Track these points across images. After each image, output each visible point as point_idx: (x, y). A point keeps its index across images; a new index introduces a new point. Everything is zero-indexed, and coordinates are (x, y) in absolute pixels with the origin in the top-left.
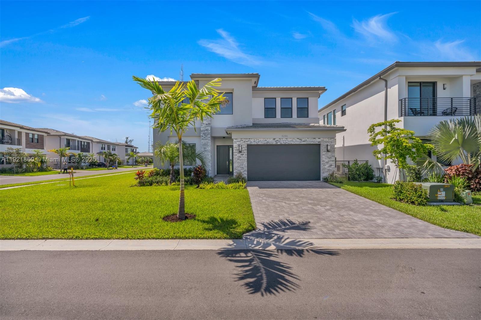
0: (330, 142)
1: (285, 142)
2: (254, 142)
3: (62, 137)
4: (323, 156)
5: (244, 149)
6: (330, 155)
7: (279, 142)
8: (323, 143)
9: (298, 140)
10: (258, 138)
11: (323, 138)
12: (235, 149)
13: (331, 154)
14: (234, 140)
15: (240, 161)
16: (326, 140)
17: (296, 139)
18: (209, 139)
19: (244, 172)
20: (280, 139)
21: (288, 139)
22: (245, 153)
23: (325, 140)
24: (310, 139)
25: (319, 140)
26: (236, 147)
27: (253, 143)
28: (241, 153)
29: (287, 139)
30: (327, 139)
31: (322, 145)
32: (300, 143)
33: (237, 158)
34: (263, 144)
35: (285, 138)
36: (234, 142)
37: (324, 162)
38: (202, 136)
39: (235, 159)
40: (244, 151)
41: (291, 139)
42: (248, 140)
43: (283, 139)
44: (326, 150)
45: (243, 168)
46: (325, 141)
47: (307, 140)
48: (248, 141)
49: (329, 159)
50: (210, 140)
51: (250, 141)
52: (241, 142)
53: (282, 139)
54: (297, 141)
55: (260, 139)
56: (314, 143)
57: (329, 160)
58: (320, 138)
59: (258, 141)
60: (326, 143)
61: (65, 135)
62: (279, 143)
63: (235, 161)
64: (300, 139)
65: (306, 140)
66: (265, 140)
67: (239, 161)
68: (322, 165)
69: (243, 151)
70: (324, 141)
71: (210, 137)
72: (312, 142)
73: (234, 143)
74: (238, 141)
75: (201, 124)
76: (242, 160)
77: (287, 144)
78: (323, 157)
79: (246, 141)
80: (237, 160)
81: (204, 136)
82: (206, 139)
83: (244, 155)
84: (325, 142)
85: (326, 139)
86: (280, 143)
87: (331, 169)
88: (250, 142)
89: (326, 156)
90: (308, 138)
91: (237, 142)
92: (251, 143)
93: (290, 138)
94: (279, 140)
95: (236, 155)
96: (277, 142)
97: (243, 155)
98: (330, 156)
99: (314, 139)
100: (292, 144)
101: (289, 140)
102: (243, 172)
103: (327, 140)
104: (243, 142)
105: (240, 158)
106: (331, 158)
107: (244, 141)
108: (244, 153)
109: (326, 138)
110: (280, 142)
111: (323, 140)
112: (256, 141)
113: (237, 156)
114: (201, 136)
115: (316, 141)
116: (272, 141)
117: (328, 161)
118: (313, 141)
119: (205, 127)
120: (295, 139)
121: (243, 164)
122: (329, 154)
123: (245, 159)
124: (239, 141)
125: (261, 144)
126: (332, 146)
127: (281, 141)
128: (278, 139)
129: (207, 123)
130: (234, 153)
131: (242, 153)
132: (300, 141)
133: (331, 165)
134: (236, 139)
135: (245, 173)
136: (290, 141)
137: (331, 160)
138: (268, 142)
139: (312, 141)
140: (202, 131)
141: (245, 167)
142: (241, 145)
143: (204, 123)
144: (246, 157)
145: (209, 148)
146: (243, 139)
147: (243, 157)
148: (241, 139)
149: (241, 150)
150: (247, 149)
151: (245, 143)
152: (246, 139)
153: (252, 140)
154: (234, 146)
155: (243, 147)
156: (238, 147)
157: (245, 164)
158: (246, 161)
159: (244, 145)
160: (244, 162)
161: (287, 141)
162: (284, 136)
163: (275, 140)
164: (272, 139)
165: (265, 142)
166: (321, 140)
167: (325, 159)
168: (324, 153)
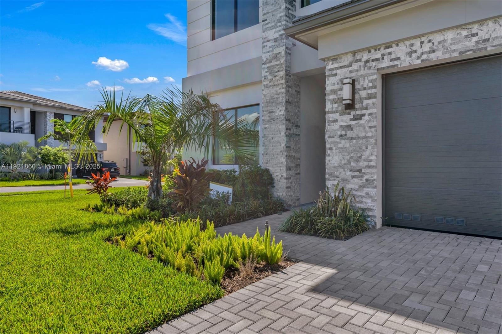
2: (410, 54)
5: (363, 94)
10: (427, 34)
12: (332, 97)
15: (348, 145)
18: (282, 84)
19: (366, 190)
22: (366, 108)
26: (334, 92)
27: (406, 62)
28: (353, 113)
33: (339, 133)
34: (456, 54)
36: (327, 73)
38: (265, 78)
39: (330, 137)
40: (365, 102)
42: (383, 51)
45: (360, 171)
48: (383, 55)
50: (284, 86)
51: (393, 56)
52: (355, 66)
55: (437, 38)
59: (427, 47)
63: (331, 143)
66: (464, 33)
67: (344, 143)
69: (361, 100)
71: (284, 77)
73: (329, 76)
74: (342, 67)
75: (263, 43)
76: (358, 138)
79: (373, 60)
80: (337, 139)
81: (270, 77)
82: (274, 85)
83: (366, 118)
88: (392, 60)
91: (339, 71)
92: (396, 63)
95: (336, 121)
97: (358, 118)
102: (362, 187)
104: (362, 64)
105: (350, 134)
107: (367, 61)
108: (364, 112)
112: (420, 51)
113: (336, 126)
114: (263, 79)
119: (272, 51)
121: (360, 157)
123: (370, 134)
124: (346, 63)
129: (277, 35)
130: (329, 112)
131: (358, 112)
134: (334, 59)
135: (367, 193)
138: (486, 40)
140: (264, 64)
141: (369, 167)
142: (354, 81)
143: (270, 38)
144: (375, 124)
145: (281, 112)
146: (361, 54)
147: (364, 128)
148: (354, 53)
149: (353, 99)
150: (378, 91)
151: (370, 68)
152: (373, 51)
153: (400, 51)
154: (328, 88)
155: (363, 85)
156: (341, 89)
157: (368, 157)
158: (372, 141)
159: (363, 76)
160: (364, 148)
165: (471, 43)
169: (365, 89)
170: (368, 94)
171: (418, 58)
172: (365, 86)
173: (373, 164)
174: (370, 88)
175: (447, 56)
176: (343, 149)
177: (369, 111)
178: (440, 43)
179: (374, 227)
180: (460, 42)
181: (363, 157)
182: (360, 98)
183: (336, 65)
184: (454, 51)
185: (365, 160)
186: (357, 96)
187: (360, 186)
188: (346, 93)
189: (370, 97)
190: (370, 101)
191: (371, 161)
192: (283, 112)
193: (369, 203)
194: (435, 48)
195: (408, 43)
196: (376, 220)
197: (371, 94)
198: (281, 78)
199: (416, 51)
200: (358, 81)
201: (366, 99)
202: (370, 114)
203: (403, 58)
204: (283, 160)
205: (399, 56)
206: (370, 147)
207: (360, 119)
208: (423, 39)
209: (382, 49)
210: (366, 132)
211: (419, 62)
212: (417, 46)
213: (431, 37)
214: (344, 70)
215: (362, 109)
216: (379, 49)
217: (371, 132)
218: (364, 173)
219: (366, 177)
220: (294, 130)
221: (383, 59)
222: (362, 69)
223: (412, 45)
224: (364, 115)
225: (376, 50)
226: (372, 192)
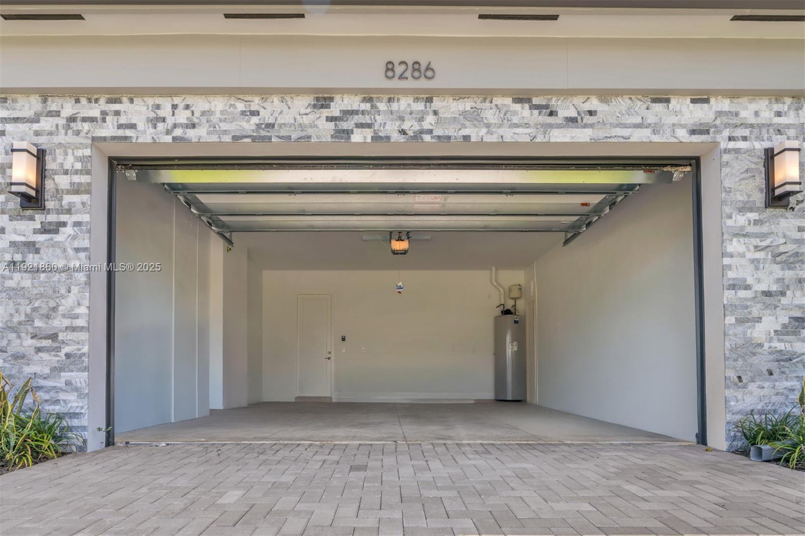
1: (410, 125)
2: (155, 121)
4: (735, 246)
5: (63, 182)
6: (798, 236)
7: (360, 125)
8: (731, 139)
9: (523, 112)
10: (183, 94)
11: (732, 94)
13: (801, 229)
15: (27, 283)
16: (757, 114)
17: (508, 101)
19: (65, 375)
20: (369, 99)
21: (437, 103)
22: (69, 211)
23: (744, 114)
24: (623, 103)
27: (144, 135)
28: (39, 217)
29: (429, 100)
31: (727, 151)
33: (7, 257)
34: (227, 139)
35: (418, 95)
37: (742, 294)
40: (67, 199)
42: (103, 105)
43: (395, 106)
44: (760, 198)
45: (54, 337)
46: (752, 120)
47: (599, 117)
48: (104, 113)
49: (788, 265)
51: (123, 120)
52: (47, 124)
53: (390, 99)
54: (515, 120)
55: (200, 104)
58: (707, 101)
59: (182, 117)
60: (761, 137)
64: (538, 107)
65: (591, 113)
66: (241, 106)
67: (20, 280)
68: (730, 320)
69: (59, 193)
70: (743, 125)
72: (638, 126)
78: (730, 249)
79: (84, 120)
83: (69, 230)
84: (746, 132)
85: (753, 107)
86: (368, 134)
88: (120, 126)
89: (756, 242)
90: (604, 98)
91: (10, 127)
92: (128, 133)
93: (458, 95)
94: (366, 106)
96: (344, 125)
97: (51, 229)
98: (796, 246)
99: (658, 107)
101: (450, 107)
102: (57, 370)
103: (766, 116)
104: (61, 121)
105: (32, 260)
106: (799, 258)
107: (72, 119)
108: (63, 218)
109: (755, 94)
110: (369, 126)
111: (735, 115)
112: (170, 121)
113: (1, 242)
115: (674, 120)
116: (306, 120)
117: (774, 286)
118: (651, 119)
120: (498, 101)
121: (54, 309)
122: (788, 224)
124: (28, 113)
127: (380, 119)
128: (352, 103)
131: (52, 218)
132: (537, 119)
135: (68, 383)
137: (799, 281)
138: (270, 126)
139: (638, 120)
141: (74, 329)
142: (42, 152)
144: (86, 243)
146: (59, 101)
147: (65, 250)
148: (44, 95)
149: (39, 189)
151: (78, 133)
152: (84, 101)
153: (136, 112)
155: (62, 164)
157: (72, 309)
158: (81, 276)
159: (64, 147)
160: (63, 291)
161: (430, 119)
162: (401, 77)
163: (325, 113)
164: (301, 103)
165: (249, 125)
166: (719, 114)
167: (752, 267)
168: (740, 220)
169: (66, 172)
170: (72, 184)
171: (168, 132)
172: (67, 166)
173: (81, 322)
174: (76, 172)
175: (214, 138)
176: (16, 292)
177: (75, 218)
178: (203, 113)
179: (82, 449)
180: (234, 120)
181: (61, 308)
182: (57, 190)
183: (3, 113)
184: (225, 132)
185: (64, 316)
186: (49, 185)
187: (54, 369)
189: (76, 190)
190: (76, 199)
191: (77, 317)
193: (72, 402)
194: (196, 121)
195: (150, 101)
196: (86, 434)
197: (80, 184)
199: (164, 120)
200: (53, 153)
201: (68, 192)
202: (77, 224)
203: (141, 126)
205: (134, 121)
206: (75, 290)
207: (56, 232)
208: (177, 100)
209: (102, 101)
210: (67, 258)
211: (168, 139)
212: (166, 111)
213: (190, 100)
214: (22, 127)
215: (60, 212)
216: (97, 101)
217: (79, 259)
218: (63, 342)
219: (67, 349)
221: (104, 120)
222: (63, 131)
223: (158, 107)
224: (64, 224)
225: (90, 101)
226: (79, 378)
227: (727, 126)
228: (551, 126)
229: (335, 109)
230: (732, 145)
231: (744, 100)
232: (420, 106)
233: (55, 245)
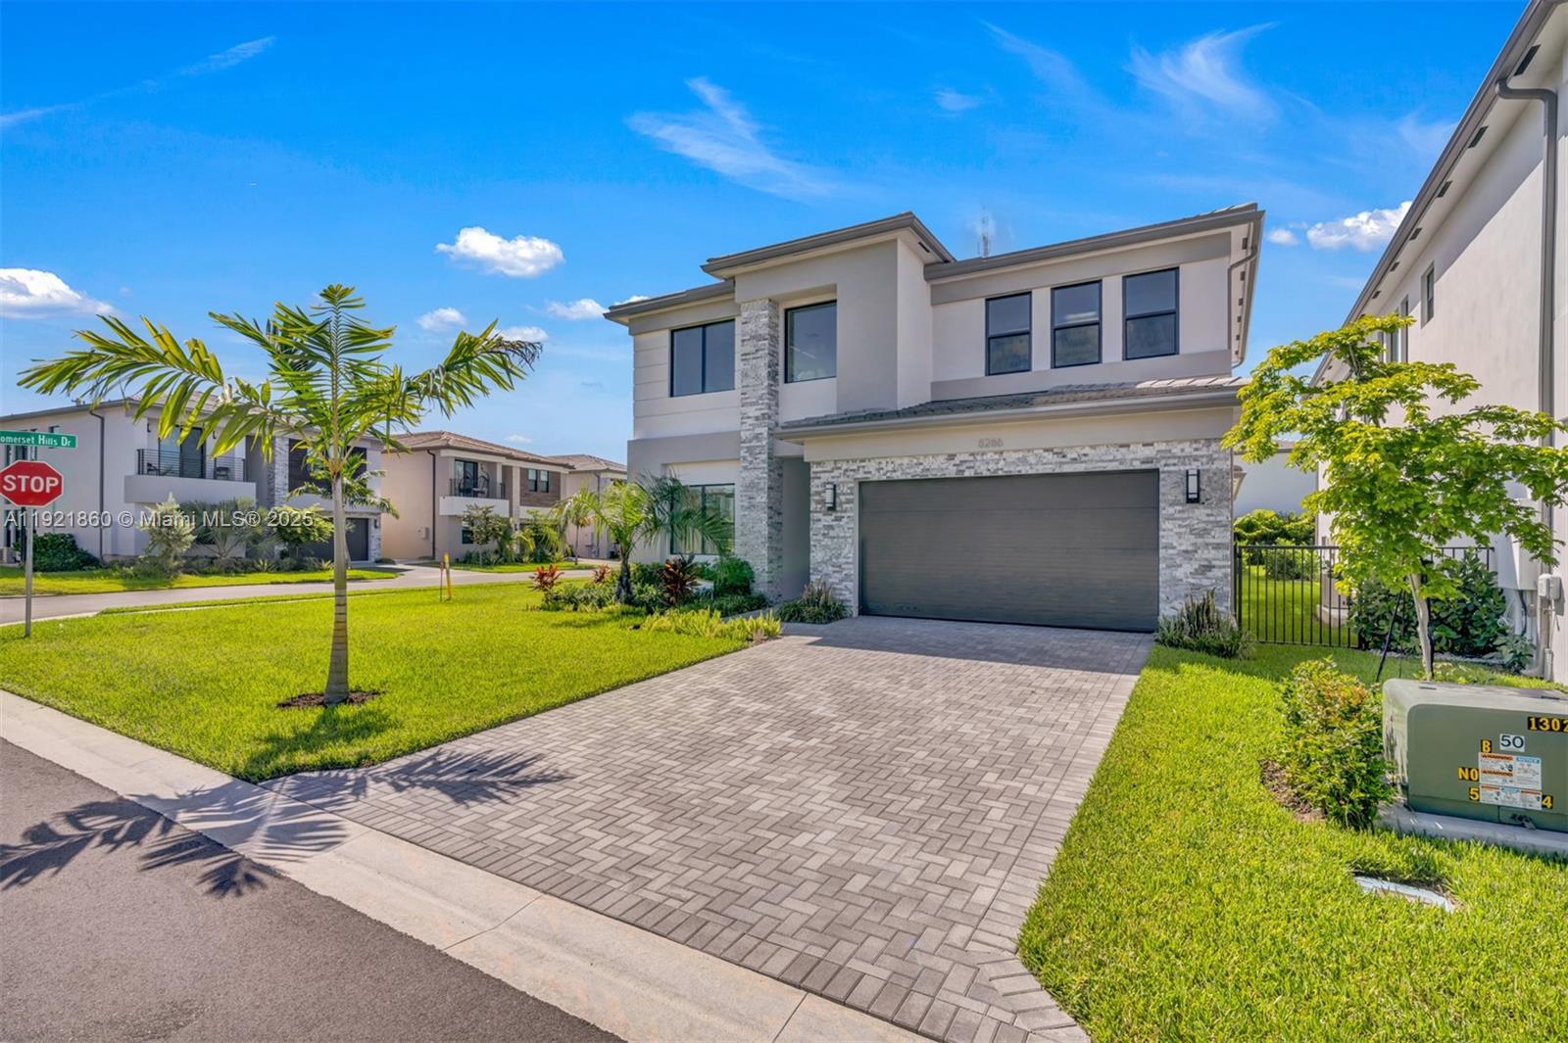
0: (1204, 460)
1: (992, 466)
2: (879, 470)
3: (602, 476)
4: (1171, 525)
5: (843, 498)
6: (1207, 519)
7: (968, 468)
8: (1166, 465)
9: (1049, 456)
10: (890, 457)
11: (1167, 442)
12: (817, 498)
13: (1208, 515)
14: (814, 469)
15: (830, 543)
16: (1182, 450)
17: (1041, 452)
18: (764, 468)
19: (845, 583)
20: (972, 454)
21: (1005, 455)
22: (846, 512)
23: (1174, 451)
24: (1103, 449)
25: (1149, 452)
26: (818, 493)
27: (875, 477)
28: (834, 514)
29: (1001, 453)
30: (1186, 445)
31: (1166, 473)
32: (1057, 471)
33: (822, 532)
34: (909, 477)
35: (996, 453)
36: (812, 476)
37: (1171, 551)
38: (744, 458)
39: (814, 535)
40: (845, 506)
41: (1020, 455)
42: (858, 463)
43: (985, 457)
44: (1182, 498)
46: (1179, 454)
47: (1091, 457)
48: (860, 468)
49: (1199, 535)
50: (766, 471)
52: (836, 473)
53: (983, 454)
54: (1045, 461)
55: (898, 461)
56: (1122, 468)
57: (1194, 544)
58: (1152, 444)
59: (890, 469)
60: (1184, 464)
61: (608, 470)
62: (967, 474)
63: (815, 541)
64: (1058, 454)
65: (1085, 455)
66: (915, 461)
67: (827, 541)
68: (1164, 565)
69: (841, 503)
70: (1175, 457)
71: (767, 462)
72: (1110, 461)
73: (814, 478)
74: (824, 472)
75: (741, 418)
76: (838, 537)
77: (1000, 473)
78: (1164, 527)
79: (851, 471)
80: (820, 537)
81: (749, 459)
82: (755, 469)
83: (845, 520)
84: (1176, 461)
85: (1180, 446)
86: (972, 471)
87: (1205, 582)
88: (866, 472)
89: (1181, 523)
90: (1093, 447)
91: (822, 475)
92: (869, 475)
93: (1015, 451)
94: (971, 458)
95: (819, 520)
96: (961, 468)
97: (838, 519)
98: (1202, 525)
99: (1123, 450)
100: (1023, 472)
101: (1012, 457)
102: (842, 581)
103: (1188, 449)
104: (842, 472)
105: (832, 533)
106: (1206, 532)
107: (846, 470)
108: (843, 515)
109: (1181, 442)
110: (973, 468)
111: (1170, 451)
112: (886, 469)
113: (820, 525)
114: (742, 460)
115: (1132, 456)
116: (944, 466)
117: (1190, 548)
118: (1119, 457)
119: (753, 429)
120: (1036, 452)
122: (1200, 513)
123: (848, 535)
124: (829, 468)
125: (903, 477)
126: (1215, 478)
127: (978, 464)
128: (967, 457)
129: (758, 413)
130: (814, 513)
131: (839, 515)
132: (1056, 459)
133: (1210, 567)
134: (819, 464)
135: (845, 587)
136: (1014, 463)
137: (1207, 544)
139: (1111, 458)
140: (744, 442)
141: (847, 563)
142: (835, 486)
143: (750, 415)
144: (852, 525)
145: (762, 498)
146: (840, 463)
147: (844, 529)
148: (835, 462)
149: (834, 503)
150: (856, 497)
151: (848, 477)
152: (850, 462)
153: (871, 466)
154: (813, 490)
155: (843, 491)
156: (824, 492)
157: (848, 555)
158: (850, 540)
159: (843, 483)
160: (844, 547)
161: (1002, 462)
162: (987, 446)
163: (953, 462)
164: (941, 459)
165: (919, 470)
166: (1159, 451)
167: (1176, 537)
168: (1171, 510)
169: (844, 495)
170: (847, 499)
171: (885, 474)
172: (845, 492)
173: (850, 560)
174: (848, 494)
176: (826, 547)
177: (848, 515)
178: (899, 464)
179: (851, 615)
180: (912, 466)
181: (843, 554)
183: (819, 469)
184: (909, 472)
185: (844, 558)
186: (837, 501)
187: (840, 581)
188: (828, 496)
189: (848, 502)
190: (848, 506)
192: (764, 499)
193: (847, 595)
194: (896, 468)
195: (877, 461)
196: (853, 609)
197: (850, 499)
198: (763, 461)
199: (883, 468)
200: (839, 487)
201: (845, 503)
202: (849, 517)
203: (874, 472)
204: (765, 552)
205: (871, 470)
206: (849, 546)
207: (840, 521)
210: (845, 532)
211: (885, 477)
214: (827, 475)
215: (842, 512)
216: (856, 462)
217: (850, 533)
218: (844, 569)
219: (845, 572)
220: (776, 519)
221: (858, 470)
222: (842, 477)
223: (880, 463)
224: (844, 517)
225: (852, 462)
226: (850, 585)
227: (1164, 458)
228: (1064, 463)
229: (957, 461)
230: (1166, 469)
231: (1175, 444)
232: (997, 457)
233: (840, 526)
